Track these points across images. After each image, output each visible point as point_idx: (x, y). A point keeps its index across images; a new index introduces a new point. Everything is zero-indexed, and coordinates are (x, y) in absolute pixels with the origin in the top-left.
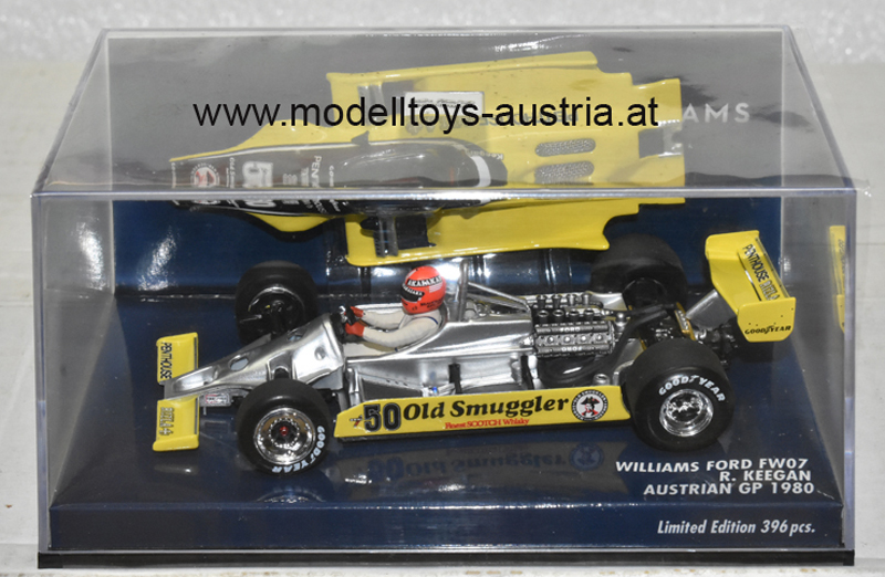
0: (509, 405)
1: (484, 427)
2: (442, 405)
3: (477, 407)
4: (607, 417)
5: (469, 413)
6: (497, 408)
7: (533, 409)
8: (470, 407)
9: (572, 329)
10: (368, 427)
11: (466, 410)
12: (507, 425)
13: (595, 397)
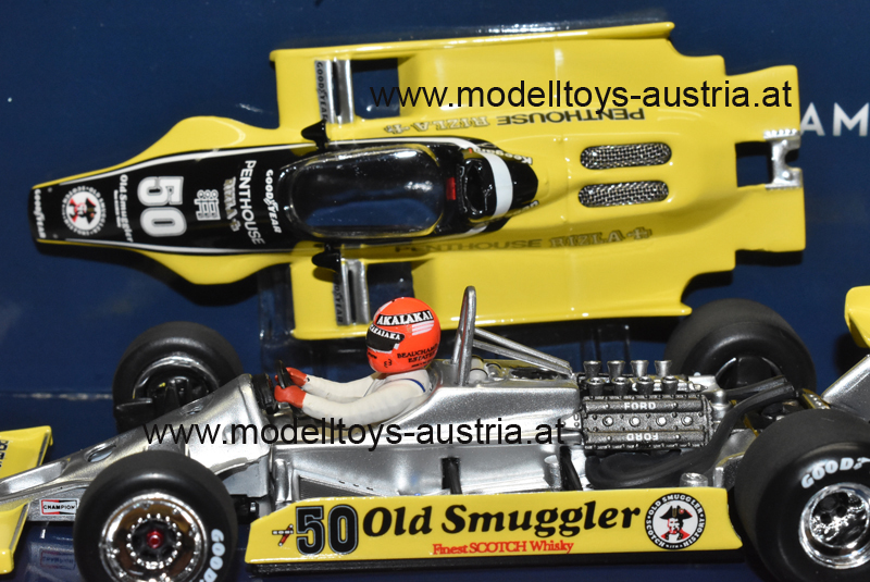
0: (540, 516)
1: (497, 553)
2: (428, 510)
3: (487, 517)
4: (703, 544)
5: (473, 528)
6: (520, 521)
7: (581, 524)
8: (474, 517)
9: (643, 405)
10: (303, 547)
11: (468, 521)
12: (537, 552)
13: (685, 506)
